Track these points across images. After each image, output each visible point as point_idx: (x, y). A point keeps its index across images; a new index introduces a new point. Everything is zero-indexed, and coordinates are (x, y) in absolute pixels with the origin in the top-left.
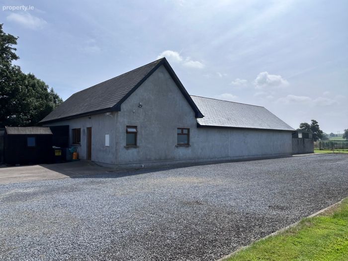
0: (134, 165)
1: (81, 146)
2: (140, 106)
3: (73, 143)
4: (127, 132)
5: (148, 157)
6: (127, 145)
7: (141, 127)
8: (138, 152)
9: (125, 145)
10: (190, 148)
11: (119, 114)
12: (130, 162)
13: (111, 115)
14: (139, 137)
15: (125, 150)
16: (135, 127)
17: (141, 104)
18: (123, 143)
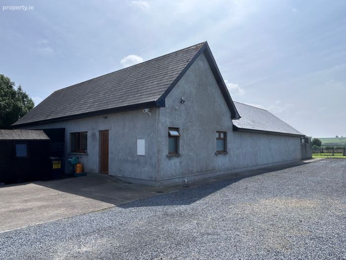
0: (177, 180)
1: (88, 155)
2: (182, 102)
3: (72, 151)
4: (170, 135)
5: (191, 169)
6: (169, 153)
7: (183, 129)
8: (181, 163)
9: (168, 154)
10: (227, 155)
11: (161, 112)
12: (173, 176)
13: (149, 113)
14: (181, 142)
15: (167, 160)
16: (177, 129)
17: (183, 98)
18: (165, 151)
